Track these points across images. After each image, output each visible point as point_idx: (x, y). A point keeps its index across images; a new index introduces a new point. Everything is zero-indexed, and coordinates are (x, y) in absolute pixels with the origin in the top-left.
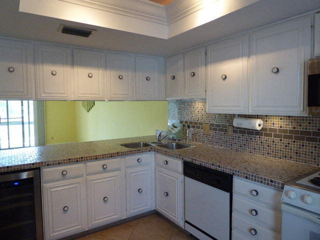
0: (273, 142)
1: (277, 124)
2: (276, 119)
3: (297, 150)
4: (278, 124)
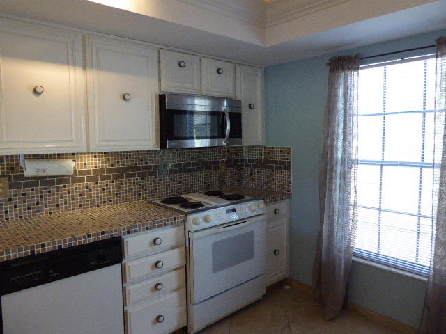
0: (87, 188)
2: (88, 157)
3: (117, 191)
4: (92, 163)
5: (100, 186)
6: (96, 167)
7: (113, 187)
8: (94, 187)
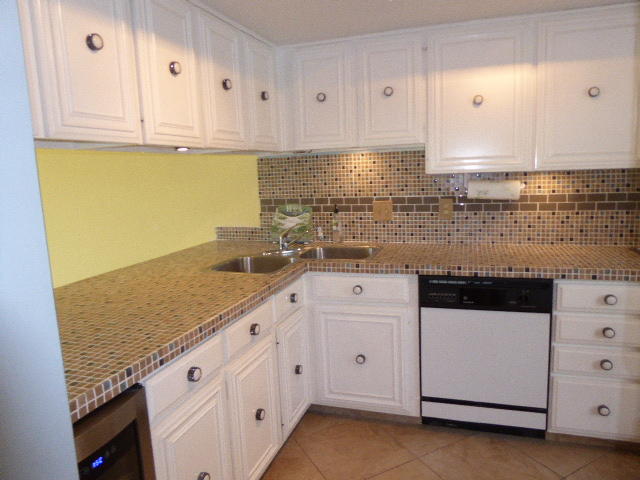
0: (539, 218)
1: (546, 187)
2: (544, 178)
3: (582, 226)
4: (549, 187)
5: (558, 218)
6: (554, 191)
7: (577, 220)
8: (548, 218)
